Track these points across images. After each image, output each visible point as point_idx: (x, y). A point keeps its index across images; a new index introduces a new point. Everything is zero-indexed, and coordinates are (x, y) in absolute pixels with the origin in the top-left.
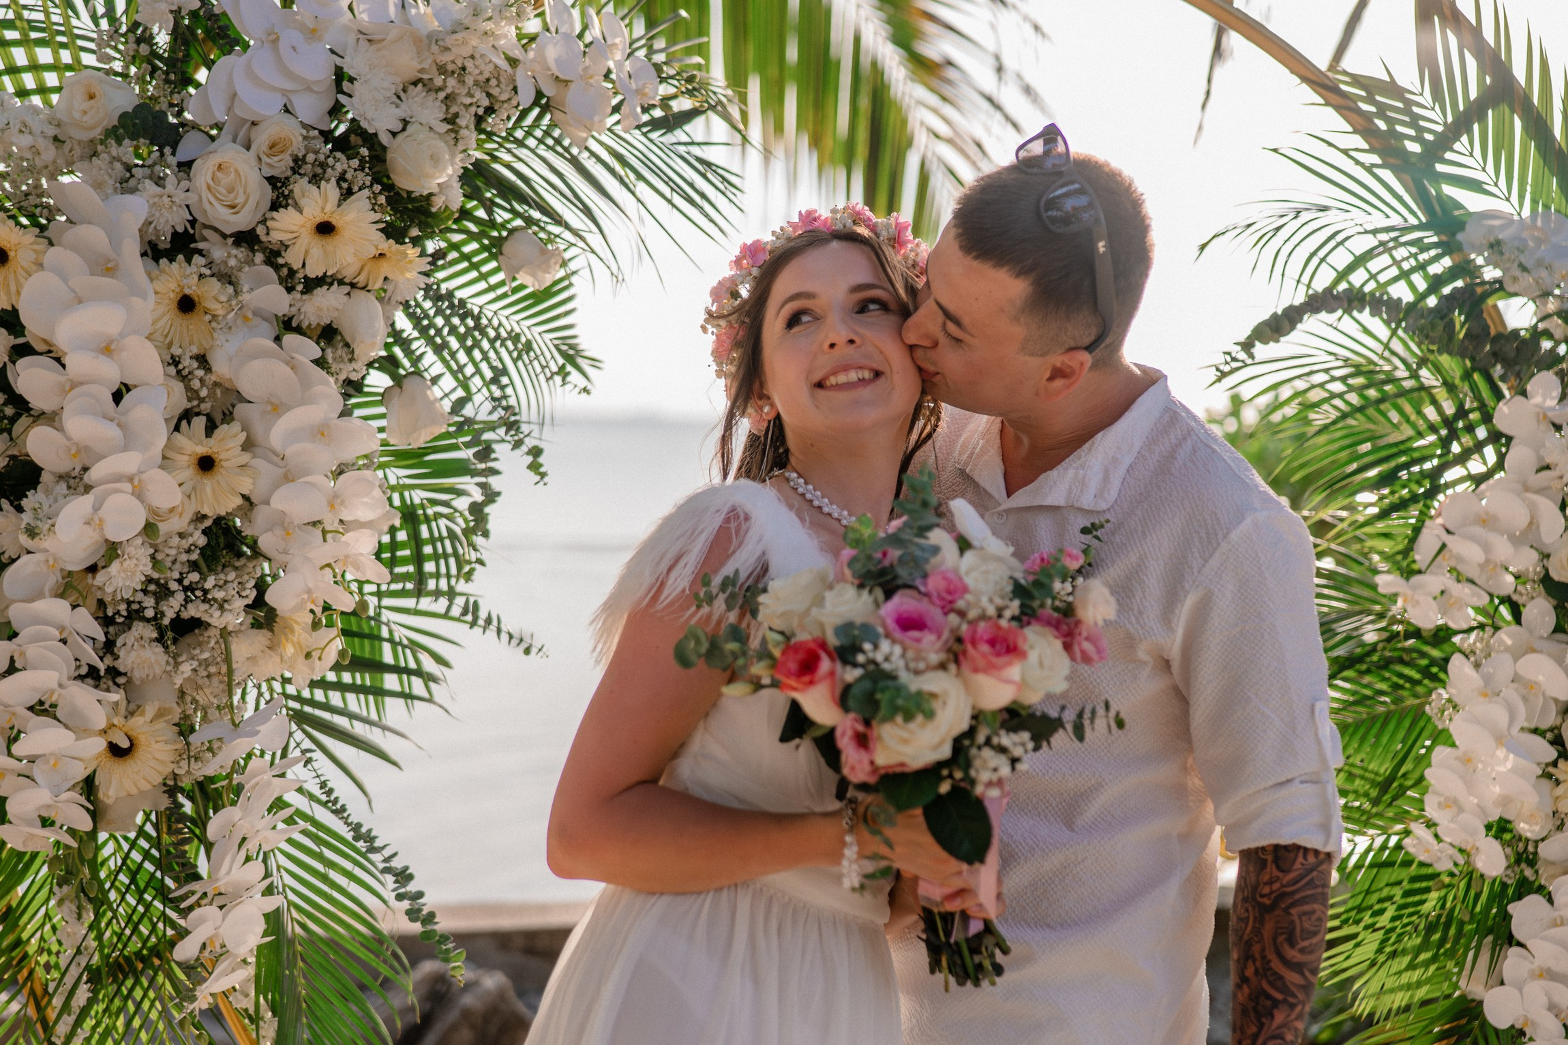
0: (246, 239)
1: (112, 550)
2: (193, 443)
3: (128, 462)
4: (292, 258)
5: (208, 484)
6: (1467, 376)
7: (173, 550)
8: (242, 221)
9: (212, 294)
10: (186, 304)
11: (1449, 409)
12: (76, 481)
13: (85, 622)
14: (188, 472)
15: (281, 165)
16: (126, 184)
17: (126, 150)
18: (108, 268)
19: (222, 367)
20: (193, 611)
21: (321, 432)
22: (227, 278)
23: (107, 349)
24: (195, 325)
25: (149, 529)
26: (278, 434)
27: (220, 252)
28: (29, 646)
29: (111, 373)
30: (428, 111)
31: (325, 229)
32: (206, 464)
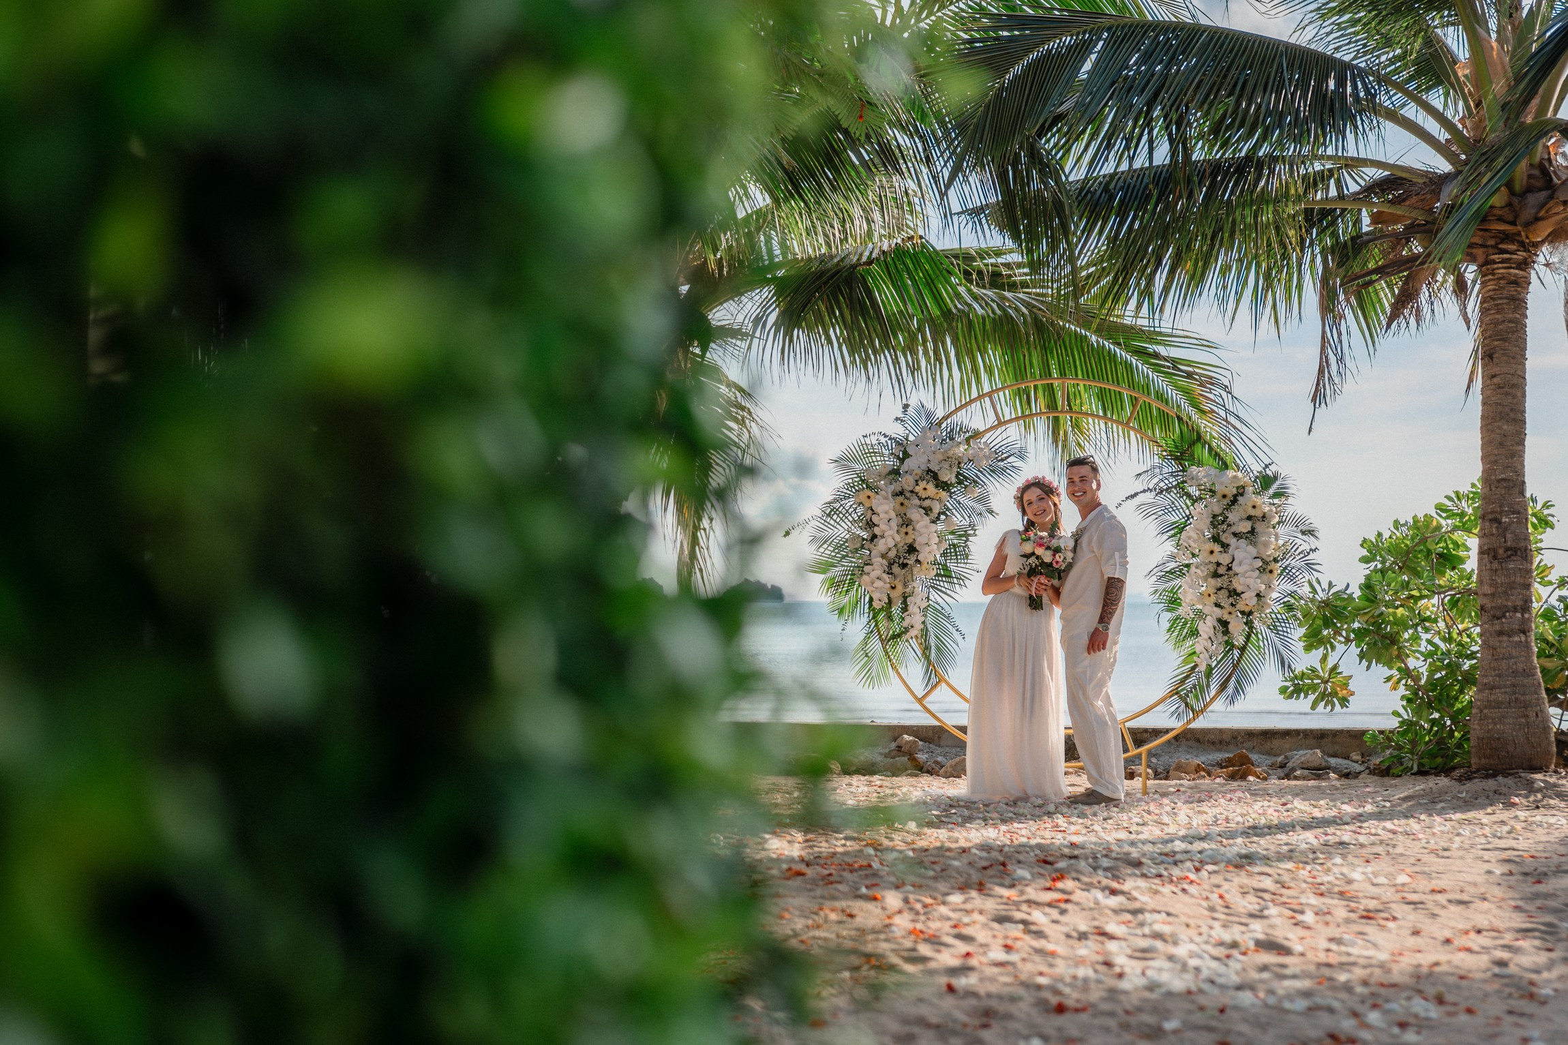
0: (912, 492)
1: (890, 549)
2: (904, 530)
3: (890, 532)
4: (920, 494)
5: (907, 537)
6: (1193, 505)
7: (901, 549)
8: (911, 489)
9: (906, 502)
10: (902, 504)
11: (1188, 513)
12: (882, 537)
13: (885, 562)
14: (903, 535)
15: (917, 478)
16: (891, 484)
17: (891, 477)
18: (886, 498)
19: (908, 515)
20: (905, 561)
21: (926, 527)
22: (908, 499)
23: (886, 513)
24: (904, 508)
25: (895, 546)
26: (918, 527)
27: (908, 495)
28: (875, 566)
29: (887, 517)
30: (946, 465)
31: (925, 489)
32: (906, 533)
